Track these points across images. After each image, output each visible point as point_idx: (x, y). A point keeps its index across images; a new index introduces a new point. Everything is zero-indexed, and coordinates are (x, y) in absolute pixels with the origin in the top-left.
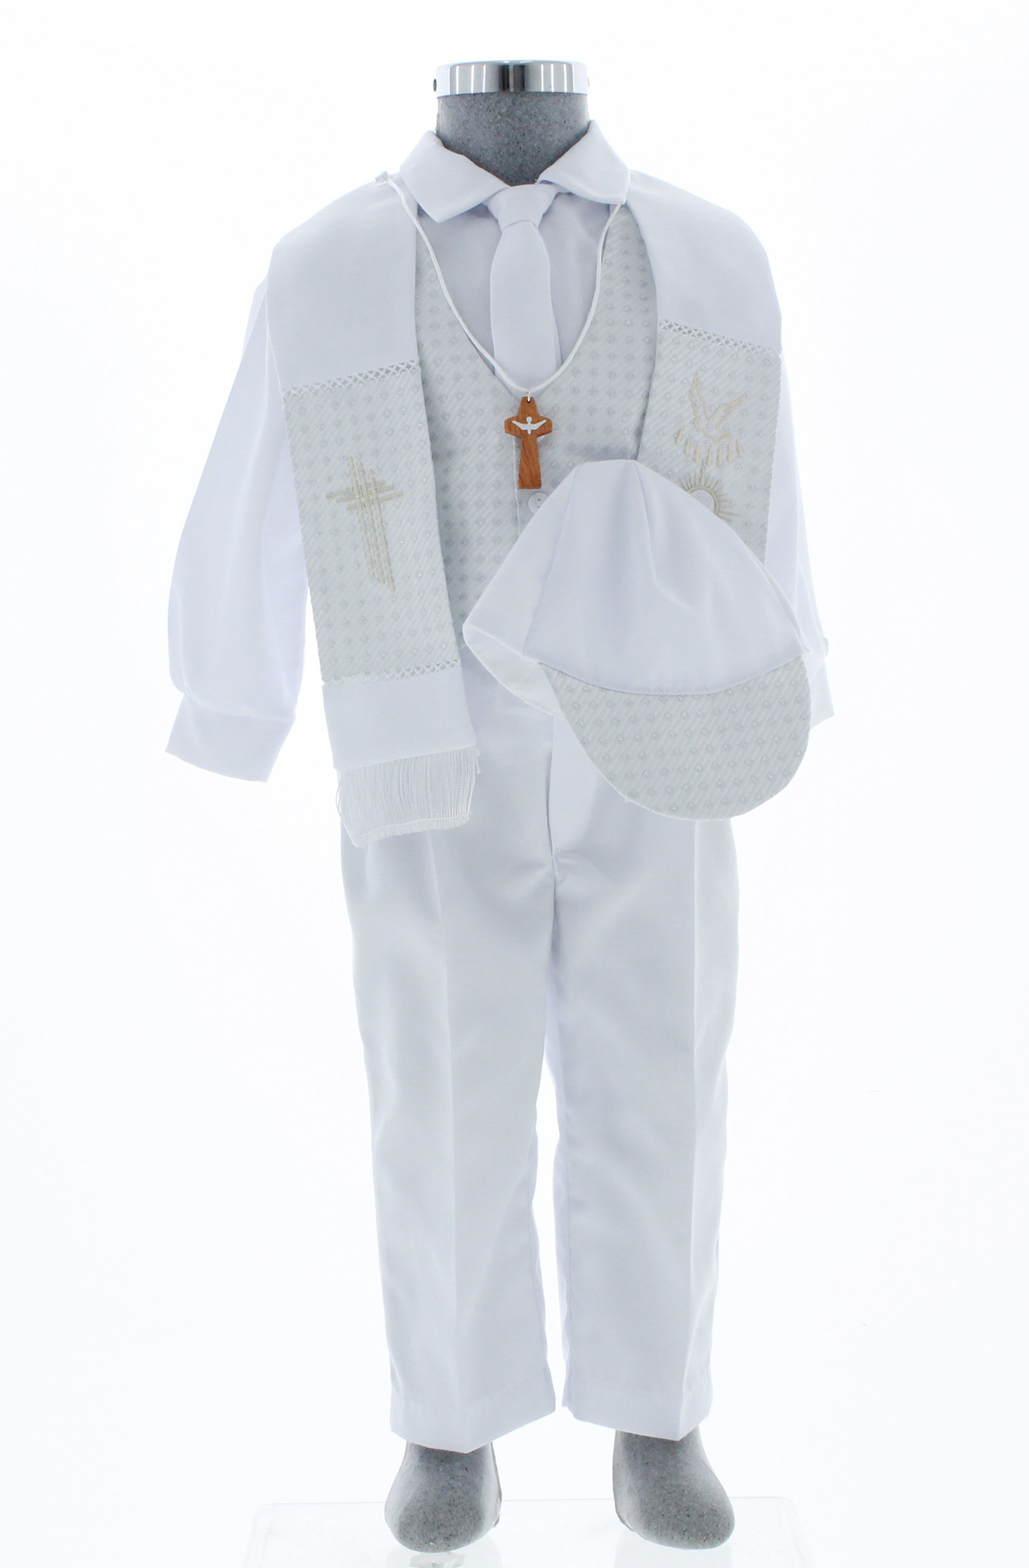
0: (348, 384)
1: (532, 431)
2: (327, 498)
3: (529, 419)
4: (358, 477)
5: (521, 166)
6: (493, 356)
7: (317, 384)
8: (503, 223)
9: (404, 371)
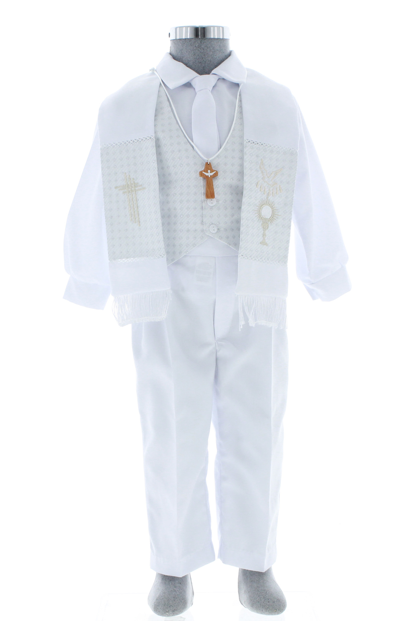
0: (126, 144)
1: (210, 176)
2: (115, 188)
3: (209, 171)
4: (128, 181)
5: (204, 67)
6: (193, 142)
7: (114, 143)
8: (197, 90)
9: (148, 139)
